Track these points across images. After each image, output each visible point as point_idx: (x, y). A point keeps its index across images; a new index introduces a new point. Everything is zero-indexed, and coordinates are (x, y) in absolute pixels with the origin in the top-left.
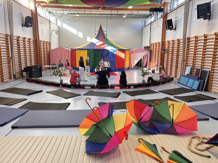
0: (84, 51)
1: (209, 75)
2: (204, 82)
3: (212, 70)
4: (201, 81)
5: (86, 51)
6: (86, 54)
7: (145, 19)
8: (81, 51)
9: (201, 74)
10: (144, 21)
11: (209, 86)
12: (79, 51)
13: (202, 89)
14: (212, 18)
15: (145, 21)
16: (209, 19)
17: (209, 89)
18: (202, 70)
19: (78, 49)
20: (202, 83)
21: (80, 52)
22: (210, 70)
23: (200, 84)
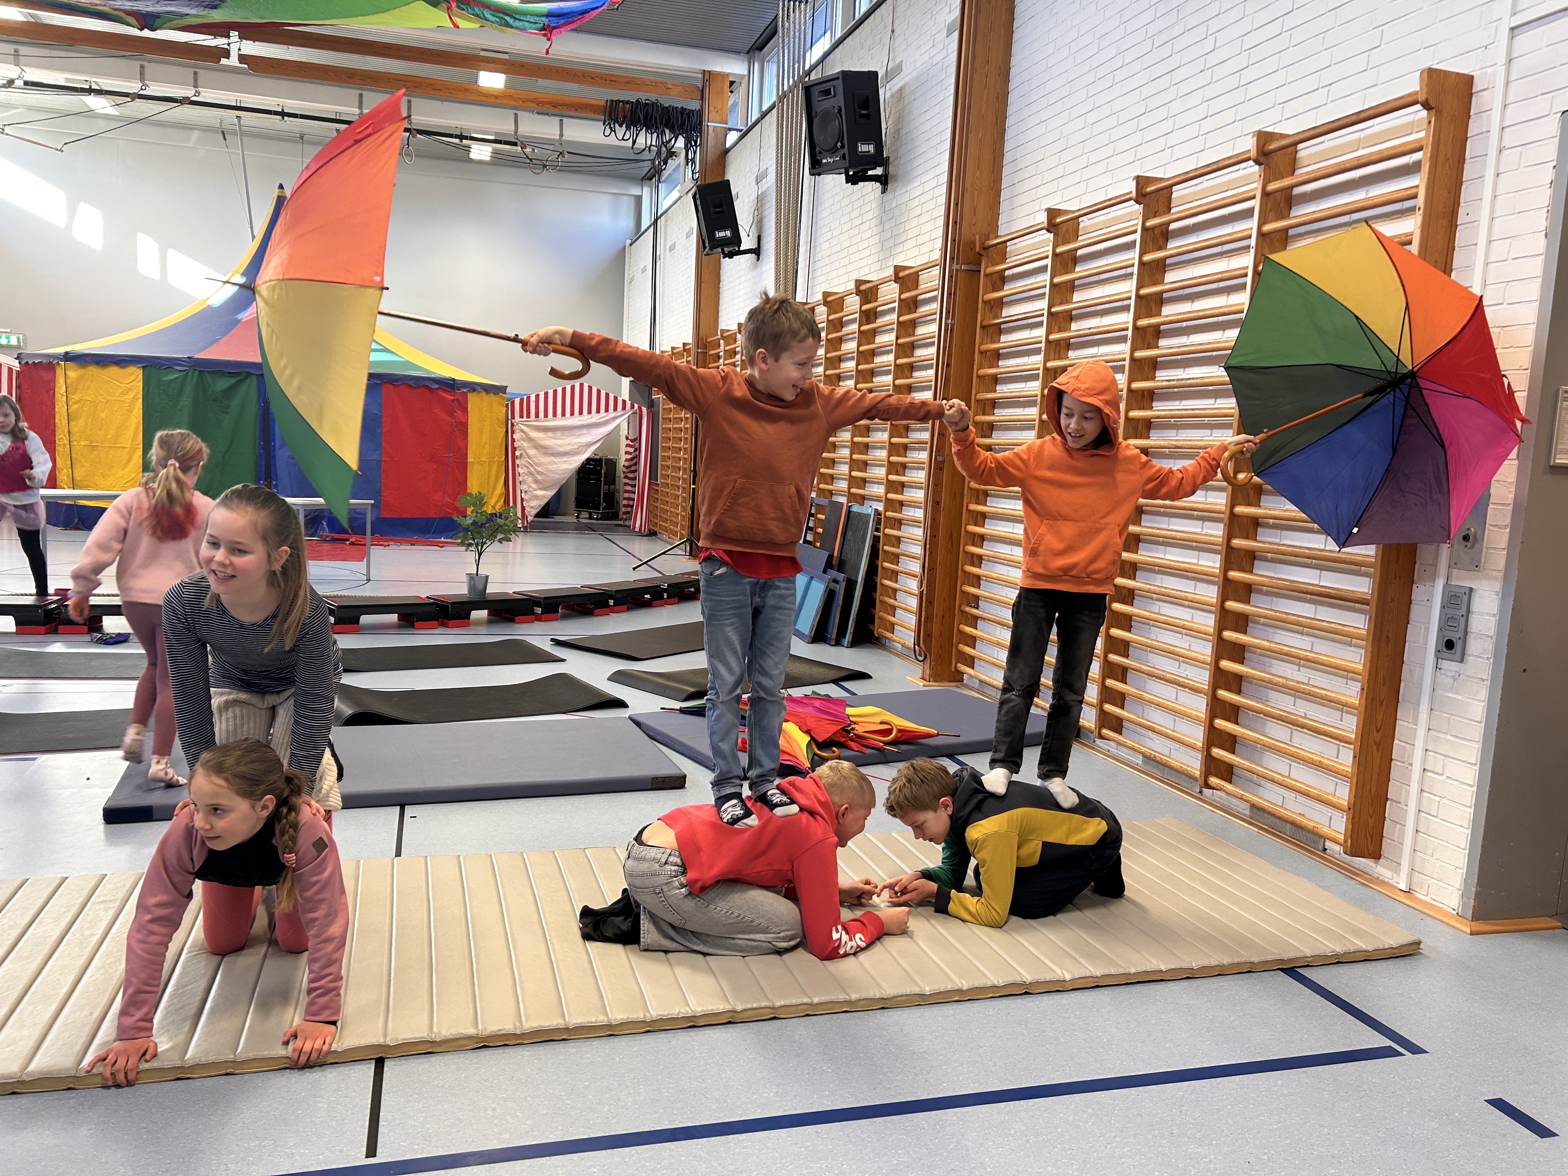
0: (114, 370)
1: (876, 539)
2: (851, 585)
3: (890, 504)
4: (836, 581)
5: (135, 377)
6: (135, 399)
7: (636, 191)
8: (93, 370)
9: (844, 534)
10: (627, 205)
11: (879, 613)
12: (74, 372)
13: (842, 633)
14: (896, 178)
15: (639, 199)
16: (884, 181)
17: (878, 630)
18: (849, 512)
19: (68, 357)
20: (840, 589)
21: (80, 378)
22: (880, 507)
23: (830, 596)
